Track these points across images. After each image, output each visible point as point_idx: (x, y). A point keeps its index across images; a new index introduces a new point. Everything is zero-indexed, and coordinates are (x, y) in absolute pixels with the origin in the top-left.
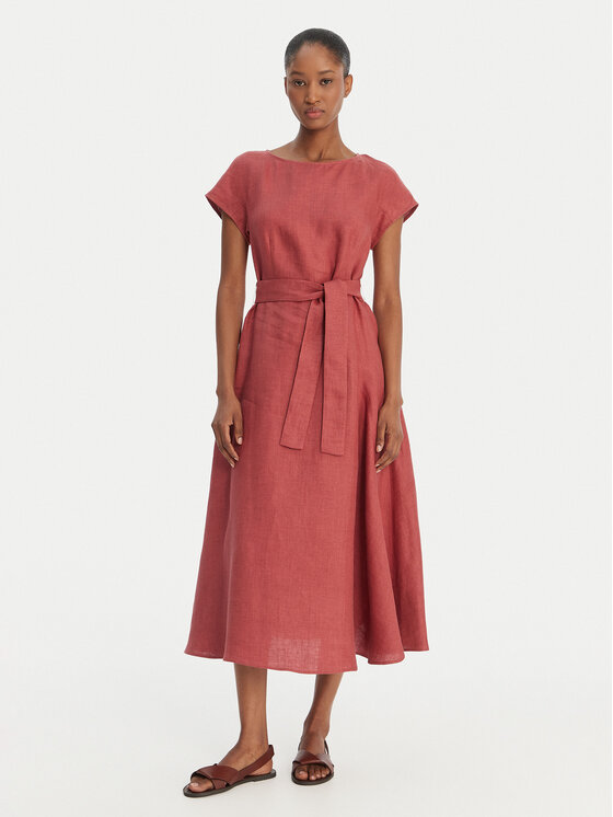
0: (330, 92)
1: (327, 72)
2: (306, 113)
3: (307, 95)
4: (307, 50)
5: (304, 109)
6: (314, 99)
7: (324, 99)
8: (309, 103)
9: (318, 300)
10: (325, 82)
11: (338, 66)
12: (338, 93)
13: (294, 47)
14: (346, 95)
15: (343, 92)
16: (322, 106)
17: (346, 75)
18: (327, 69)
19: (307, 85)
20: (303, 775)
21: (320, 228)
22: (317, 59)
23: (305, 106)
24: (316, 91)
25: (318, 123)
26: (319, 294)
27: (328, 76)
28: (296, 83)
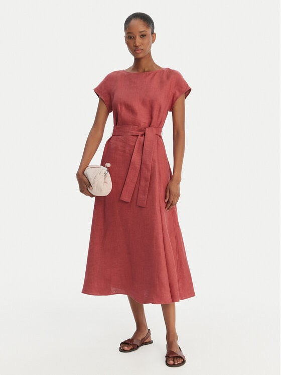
0: (146, 41)
1: (143, 31)
2: (135, 51)
3: (135, 43)
4: (134, 22)
5: (134, 49)
6: (138, 44)
7: (142, 44)
8: (135, 46)
9: (142, 135)
10: (143, 36)
11: (148, 28)
12: (149, 41)
13: (128, 21)
14: (153, 43)
15: (151, 41)
16: (142, 47)
17: (153, 33)
18: (143, 30)
19: (135, 38)
20: (171, 362)
21: (144, 103)
22: (138, 25)
23: (134, 48)
24: (139, 41)
25: (141, 55)
26: (143, 132)
27: (144, 33)
28: (130, 37)
